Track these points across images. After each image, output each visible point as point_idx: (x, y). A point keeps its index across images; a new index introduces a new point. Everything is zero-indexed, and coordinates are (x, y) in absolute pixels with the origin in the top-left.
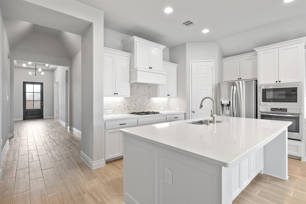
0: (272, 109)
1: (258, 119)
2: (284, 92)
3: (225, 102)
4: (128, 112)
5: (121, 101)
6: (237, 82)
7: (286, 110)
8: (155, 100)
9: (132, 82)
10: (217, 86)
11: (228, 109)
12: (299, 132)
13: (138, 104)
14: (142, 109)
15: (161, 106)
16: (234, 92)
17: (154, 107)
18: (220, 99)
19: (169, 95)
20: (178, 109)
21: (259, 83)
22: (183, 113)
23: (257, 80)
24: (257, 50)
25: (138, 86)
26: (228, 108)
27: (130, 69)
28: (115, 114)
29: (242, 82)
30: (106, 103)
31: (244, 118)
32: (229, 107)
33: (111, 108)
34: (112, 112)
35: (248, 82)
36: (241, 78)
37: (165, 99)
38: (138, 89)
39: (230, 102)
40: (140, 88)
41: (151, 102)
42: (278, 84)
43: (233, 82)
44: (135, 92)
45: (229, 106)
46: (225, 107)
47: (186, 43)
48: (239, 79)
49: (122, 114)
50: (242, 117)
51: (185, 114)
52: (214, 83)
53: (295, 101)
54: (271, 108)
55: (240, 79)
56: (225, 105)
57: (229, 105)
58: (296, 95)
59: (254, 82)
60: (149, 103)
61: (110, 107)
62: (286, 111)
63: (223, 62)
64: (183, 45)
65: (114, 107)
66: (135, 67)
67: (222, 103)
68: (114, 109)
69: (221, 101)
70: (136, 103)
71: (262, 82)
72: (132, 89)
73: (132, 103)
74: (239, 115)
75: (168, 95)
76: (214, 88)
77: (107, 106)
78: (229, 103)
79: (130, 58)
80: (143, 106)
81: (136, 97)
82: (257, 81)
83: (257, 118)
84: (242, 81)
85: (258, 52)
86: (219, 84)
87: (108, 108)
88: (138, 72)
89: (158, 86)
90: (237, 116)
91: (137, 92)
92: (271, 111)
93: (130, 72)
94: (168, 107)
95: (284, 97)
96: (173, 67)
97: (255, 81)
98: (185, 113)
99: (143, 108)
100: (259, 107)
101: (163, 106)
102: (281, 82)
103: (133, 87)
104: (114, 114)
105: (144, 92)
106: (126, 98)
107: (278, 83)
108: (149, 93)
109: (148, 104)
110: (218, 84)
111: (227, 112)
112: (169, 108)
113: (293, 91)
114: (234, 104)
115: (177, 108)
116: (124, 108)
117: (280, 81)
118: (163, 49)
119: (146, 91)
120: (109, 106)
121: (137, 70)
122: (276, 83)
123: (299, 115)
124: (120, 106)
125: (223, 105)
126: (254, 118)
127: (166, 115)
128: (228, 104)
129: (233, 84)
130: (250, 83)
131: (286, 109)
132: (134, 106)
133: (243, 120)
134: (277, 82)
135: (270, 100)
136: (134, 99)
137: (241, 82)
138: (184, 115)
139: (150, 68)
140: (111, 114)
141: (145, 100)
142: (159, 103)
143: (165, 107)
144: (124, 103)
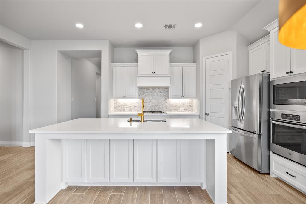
8: (173, 101)
13: (153, 105)
15: (181, 107)
17: (172, 107)
25: (153, 89)
30: (124, 103)
34: (129, 110)
38: (153, 92)
40: (155, 91)
42: (290, 77)
44: (150, 94)
47: (199, 40)
52: (231, 80)
60: (165, 104)
61: (127, 106)
63: (249, 51)
65: (130, 106)
67: (233, 105)
68: (130, 108)
69: (233, 103)
70: (151, 103)
73: (147, 103)
75: (182, 96)
80: (158, 106)
81: (151, 99)
87: (125, 107)
91: (152, 94)
94: (191, 107)
96: (190, 67)
98: (199, 115)
101: (183, 107)
104: (131, 112)
105: (160, 94)
108: (165, 95)
112: (192, 109)
116: (139, 107)
118: (170, 52)
119: (162, 93)
120: (126, 106)
121: (137, 77)
124: (135, 106)
129: (242, 80)
136: (149, 100)
138: (198, 117)
140: (128, 111)
141: (160, 101)
142: (178, 104)
143: (186, 108)
144: (139, 103)
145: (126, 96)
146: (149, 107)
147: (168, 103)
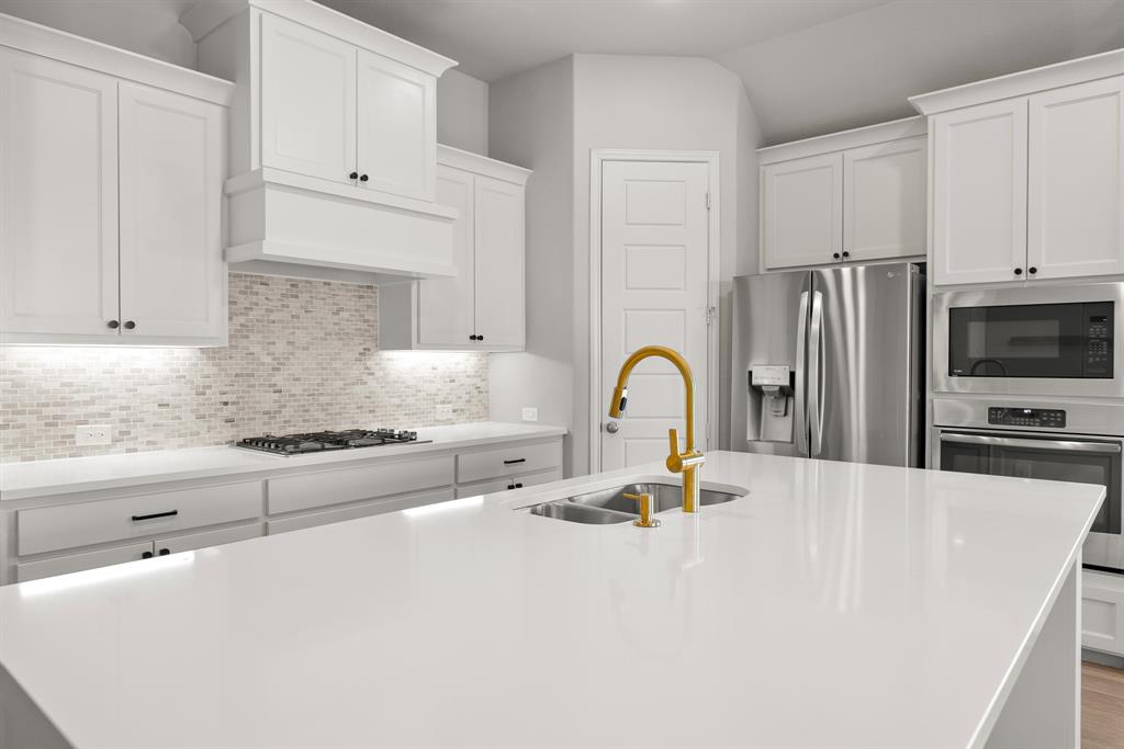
0: (996, 414)
1: (926, 471)
2: (1051, 328)
3: (769, 375)
4: (230, 432)
5: (172, 370)
6: (828, 273)
7: (1057, 417)
8: (404, 364)
9: (240, 254)
10: (730, 294)
11: (786, 414)
12: (1119, 533)
13: (297, 389)
14: (322, 416)
15: (438, 399)
16: (815, 326)
17: (396, 401)
18: (746, 357)
19: (481, 338)
20: (530, 413)
21: (935, 279)
22: (557, 436)
23: (925, 263)
24: (926, 104)
26: (783, 409)
27: (229, 174)
28: (135, 450)
29: (854, 273)
31: (862, 467)
32: (791, 400)
33: (102, 415)
34: (115, 441)
35: (881, 273)
36: (846, 254)
37: (461, 361)
38: (293, 303)
39: (792, 375)
40: (304, 296)
41: (379, 374)
42: (1025, 285)
43: (810, 269)
44: (273, 316)
45: (788, 396)
46: (767, 403)
47: (571, 56)
48: (836, 256)
49: (180, 446)
50: (848, 460)
51: (567, 439)
52: (716, 277)
53: (1103, 371)
54: (991, 409)
55: (842, 257)
56: (771, 393)
57: (787, 392)
58: (1110, 341)
59: (910, 272)
60: (364, 383)
61: (96, 409)
62: (1062, 424)
63: (762, 168)
64: (557, 67)
65: (125, 408)
66: (255, 166)
67: (754, 382)
68: (122, 421)
69: (750, 373)
70: (278, 379)
71: (948, 271)
72: (254, 298)
73: (252, 381)
74: (835, 450)
75: (473, 337)
76: (715, 303)
77: (77, 403)
78: (786, 382)
79: (227, 108)
80: (323, 400)
81: (280, 348)
82: (923, 267)
83: (921, 464)
84: (854, 265)
85: (930, 119)
86: (741, 282)
87: (80, 411)
88: (270, 193)
89: (414, 287)
90: (823, 456)
91: (284, 315)
92: (990, 421)
93: (227, 196)
94: (478, 400)
95: (1053, 352)
96: (505, 185)
97: (917, 268)
98: (565, 435)
99: (324, 408)
100: (932, 401)
101: (450, 398)
102: (1038, 276)
103: (257, 288)
104: (128, 451)
105: (336, 319)
106: (212, 354)
107: (1023, 277)
108: (365, 326)
109: (358, 389)
110: (737, 279)
111: (780, 428)
112: (486, 408)
113: (1096, 319)
114: (811, 389)
115: (524, 409)
116: (192, 411)
117: (1033, 271)
118: (439, 76)
119: (345, 315)
120: (92, 402)
121: (263, 185)
122: (1012, 276)
123: (1120, 443)
124: (166, 399)
125: (757, 392)
126: (910, 466)
127: (455, 451)
128: (782, 388)
129: (809, 280)
130: (890, 275)
131: (1063, 412)
132: (268, 400)
133: (856, 474)
134: (1018, 272)
135: (979, 367)
136: (268, 360)
137: (846, 271)
138: (559, 444)
139: (354, 176)
140: (107, 449)
141: (337, 364)
142: (425, 382)
143: (461, 405)
144: (199, 381)
145: (131, 325)
146: (266, 407)
147: (381, 373)
